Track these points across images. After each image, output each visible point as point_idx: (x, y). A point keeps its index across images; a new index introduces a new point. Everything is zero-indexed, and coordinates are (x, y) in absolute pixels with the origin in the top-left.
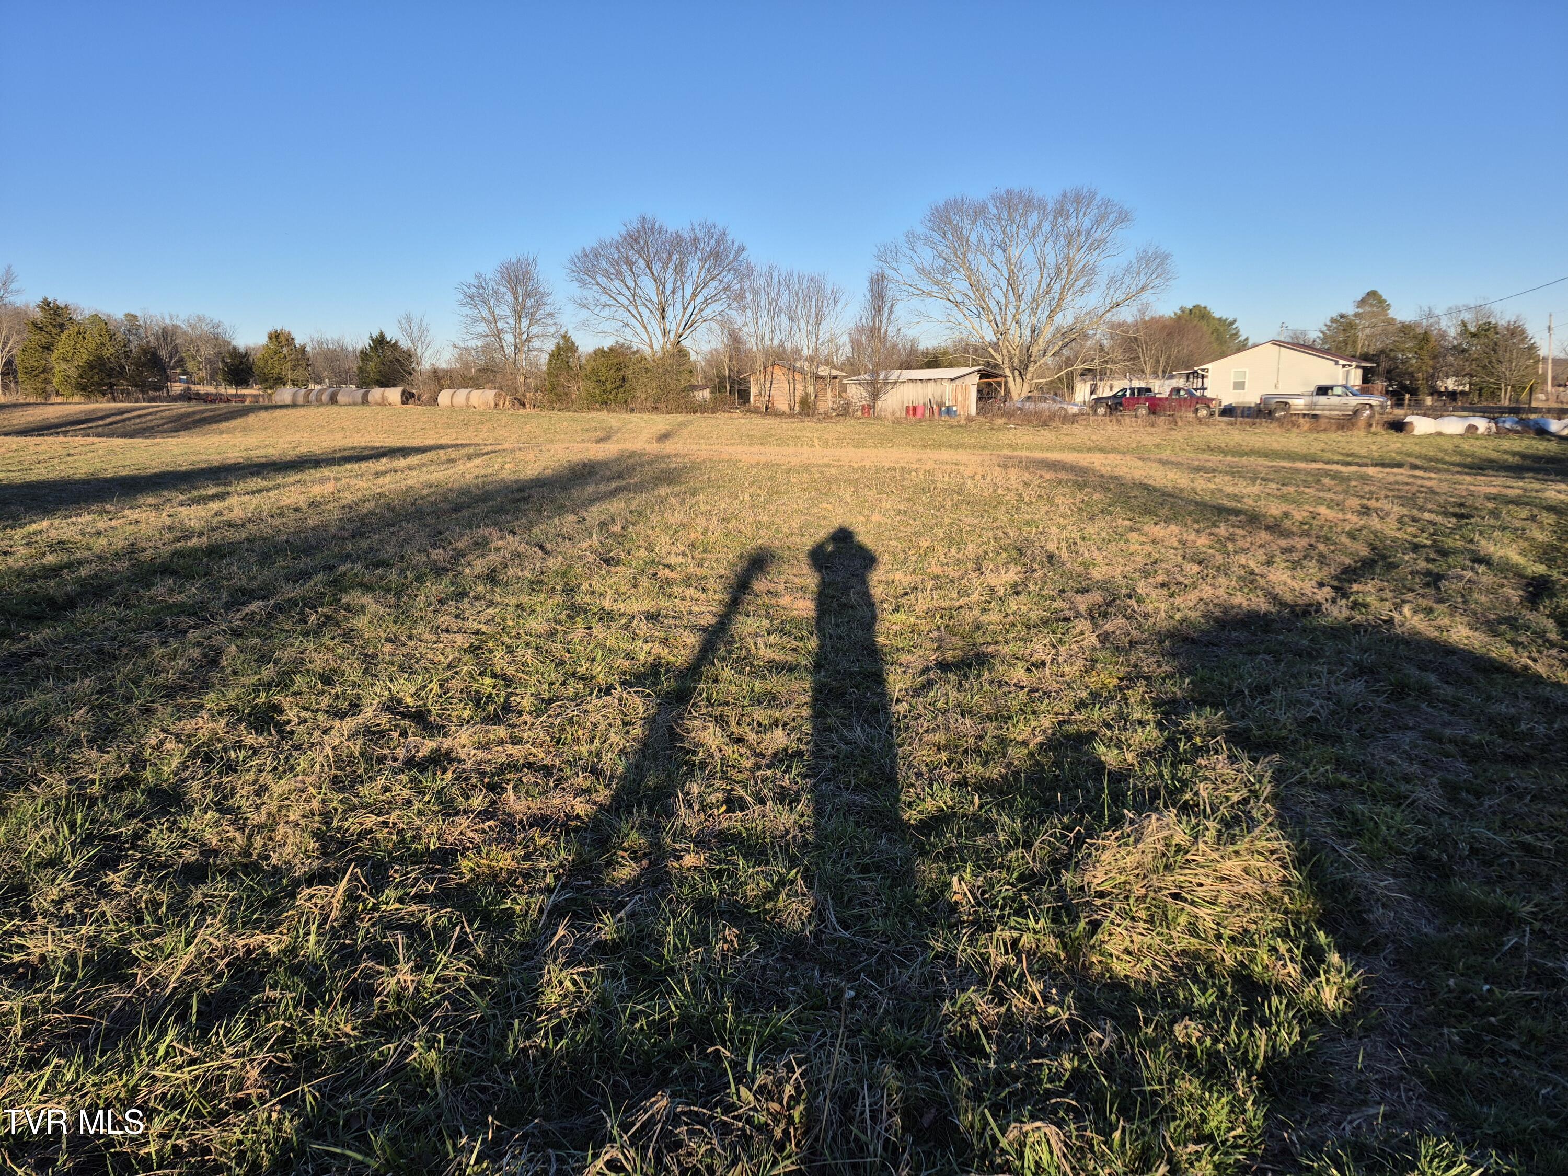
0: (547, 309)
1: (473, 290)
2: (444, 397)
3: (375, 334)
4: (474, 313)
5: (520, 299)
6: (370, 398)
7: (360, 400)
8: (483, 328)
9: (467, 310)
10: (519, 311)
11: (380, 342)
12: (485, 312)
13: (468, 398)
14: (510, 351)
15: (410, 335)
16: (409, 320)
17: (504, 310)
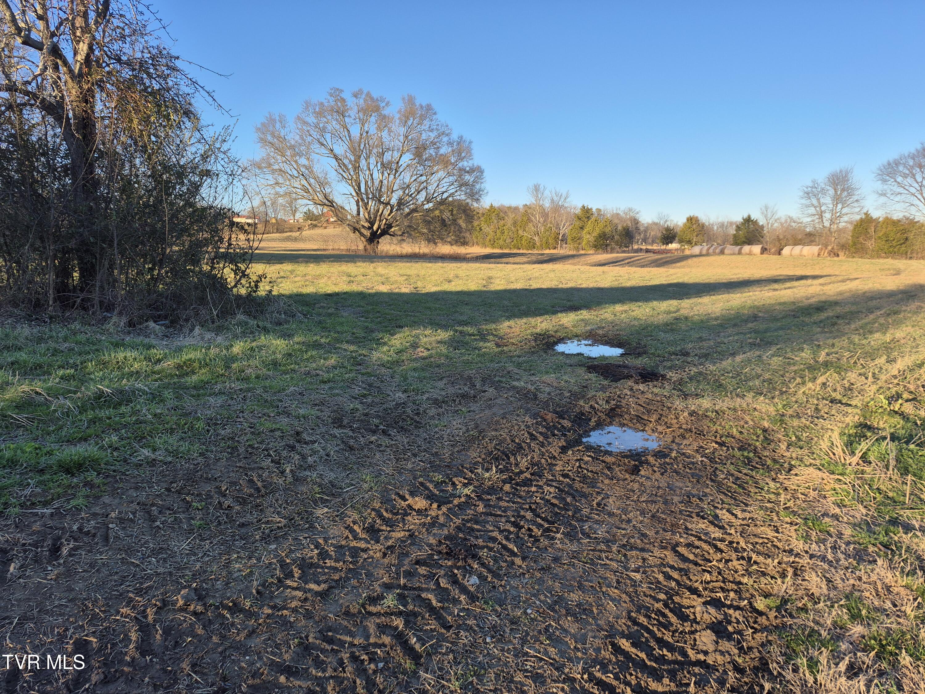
0: (855, 198)
1: (809, 189)
2: (786, 251)
3: (746, 216)
4: (808, 202)
5: (839, 192)
6: (743, 251)
7: (737, 252)
8: (812, 210)
9: (804, 201)
10: (837, 199)
11: (748, 220)
12: (815, 202)
13: (801, 251)
14: (827, 224)
15: (766, 216)
16: (767, 208)
17: (827, 200)
